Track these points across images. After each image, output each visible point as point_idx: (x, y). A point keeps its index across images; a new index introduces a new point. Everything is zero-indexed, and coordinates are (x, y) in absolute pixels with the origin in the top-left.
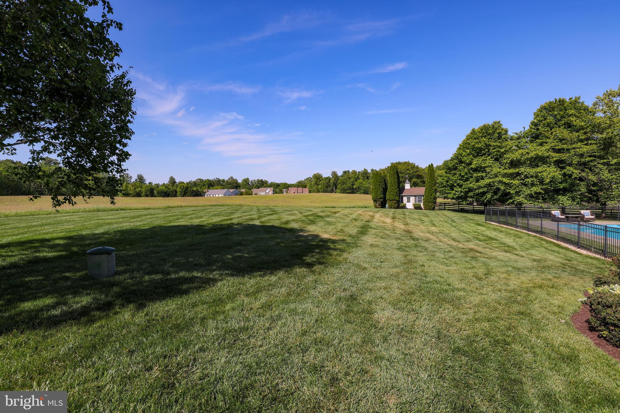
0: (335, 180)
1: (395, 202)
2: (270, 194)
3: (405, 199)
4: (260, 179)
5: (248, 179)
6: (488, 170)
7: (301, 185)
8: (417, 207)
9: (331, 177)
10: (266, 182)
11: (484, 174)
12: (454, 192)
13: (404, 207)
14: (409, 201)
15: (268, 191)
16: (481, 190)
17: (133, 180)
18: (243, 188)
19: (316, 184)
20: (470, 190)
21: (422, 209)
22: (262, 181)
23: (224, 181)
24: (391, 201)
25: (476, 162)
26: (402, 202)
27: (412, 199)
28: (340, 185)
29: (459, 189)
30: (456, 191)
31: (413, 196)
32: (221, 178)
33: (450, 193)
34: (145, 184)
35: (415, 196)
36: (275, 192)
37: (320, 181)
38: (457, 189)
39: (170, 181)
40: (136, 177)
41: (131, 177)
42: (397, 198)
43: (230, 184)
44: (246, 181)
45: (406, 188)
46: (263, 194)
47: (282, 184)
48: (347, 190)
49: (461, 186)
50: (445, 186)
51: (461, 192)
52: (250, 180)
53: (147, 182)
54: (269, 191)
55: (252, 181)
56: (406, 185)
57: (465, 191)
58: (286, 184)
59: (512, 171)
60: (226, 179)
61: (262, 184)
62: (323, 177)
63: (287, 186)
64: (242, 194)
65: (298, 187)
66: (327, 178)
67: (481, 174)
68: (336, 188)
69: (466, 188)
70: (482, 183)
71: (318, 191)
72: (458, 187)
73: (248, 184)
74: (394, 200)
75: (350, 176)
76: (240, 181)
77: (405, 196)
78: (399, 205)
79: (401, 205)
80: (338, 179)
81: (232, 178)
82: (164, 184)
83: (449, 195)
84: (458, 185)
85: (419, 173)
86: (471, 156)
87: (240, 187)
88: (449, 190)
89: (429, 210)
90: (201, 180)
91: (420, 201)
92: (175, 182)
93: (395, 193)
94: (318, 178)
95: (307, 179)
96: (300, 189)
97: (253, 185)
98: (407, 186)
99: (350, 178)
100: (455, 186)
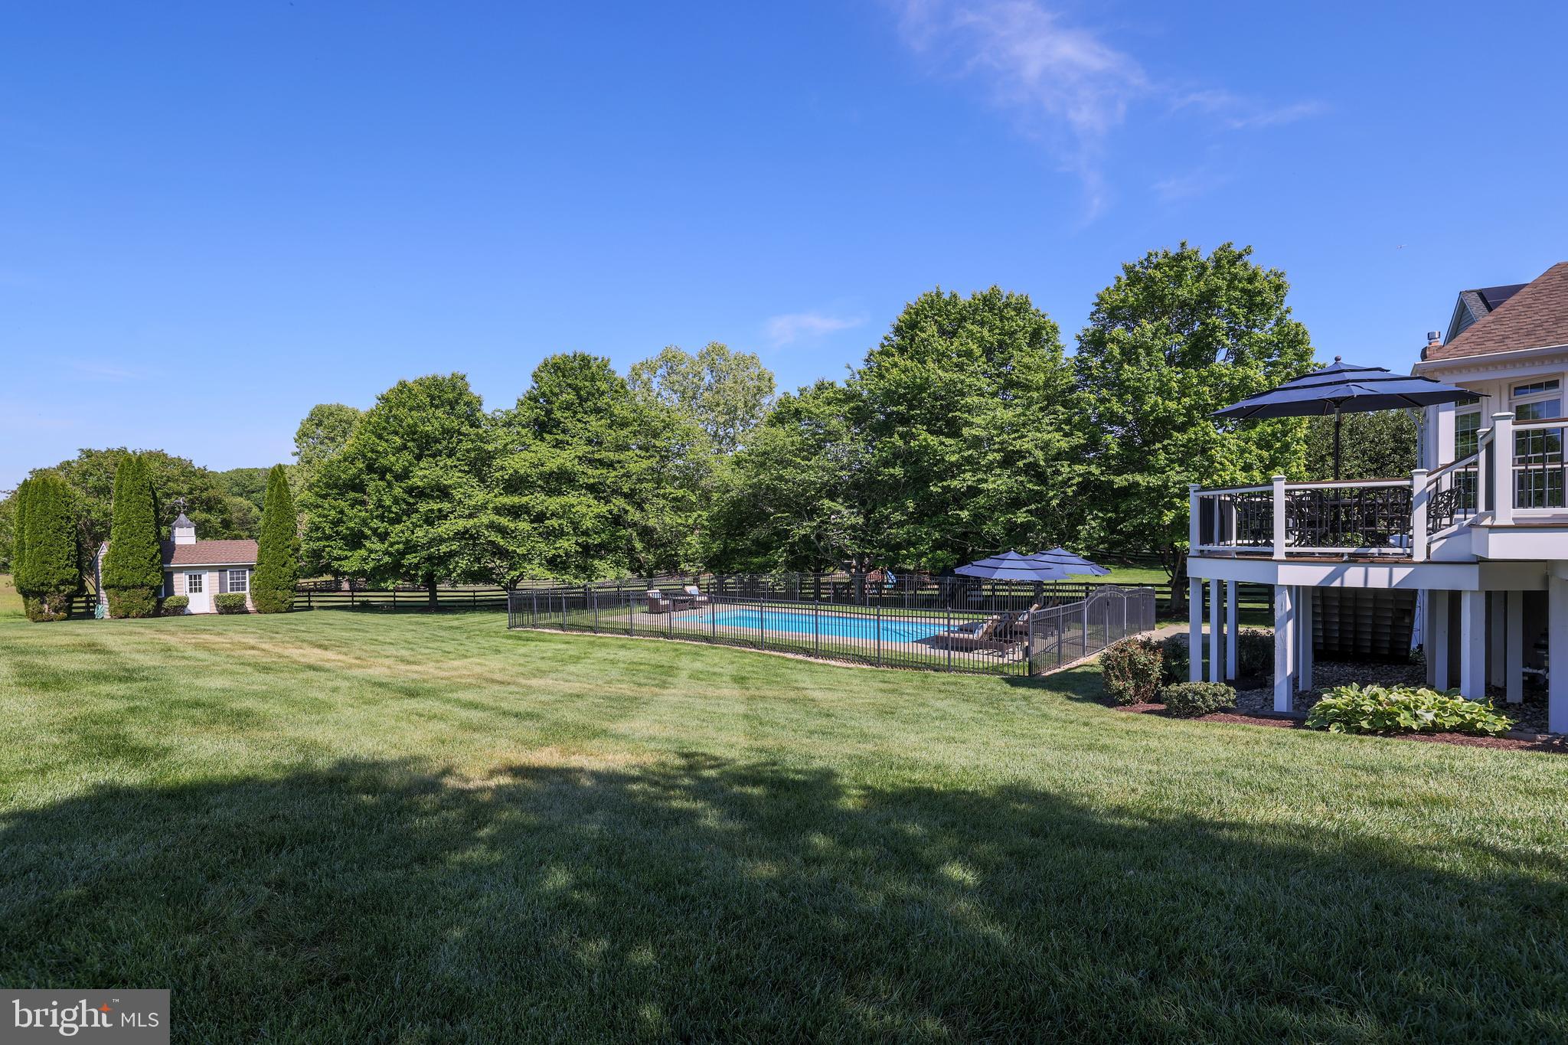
1: (145, 592)
3: (181, 583)
6: (457, 494)
8: (229, 608)
11: (446, 506)
12: (363, 552)
13: (180, 609)
14: (196, 586)
16: (444, 548)
20: (410, 547)
21: (247, 612)
24: (125, 588)
25: (424, 474)
26: (170, 591)
27: (210, 581)
29: (378, 546)
30: (371, 551)
31: (211, 569)
33: (346, 558)
35: (222, 570)
38: (373, 546)
42: (156, 579)
45: (178, 541)
49: (383, 537)
50: (328, 538)
51: (387, 553)
56: (178, 532)
57: (398, 551)
59: (515, 500)
67: (439, 506)
69: (398, 543)
70: (444, 528)
72: (375, 539)
74: (142, 585)
77: (180, 570)
78: (160, 602)
79: (169, 602)
83: (343, 563)
84: (375, 531)
85: (211, 493)
86: (407, 456)
88: (340, 549)
89: (278, 611)
91: (238, 586)
93: (145, 562)
98: (184, 536)
100: (367, 538)
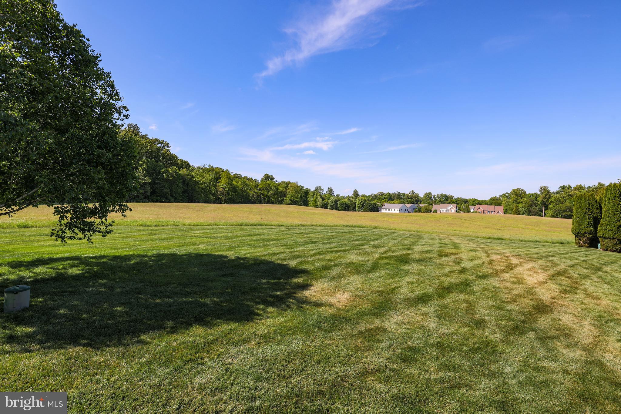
0: (545, 198)
2: (453, 211)
4: (444, 194)
5: (430, 193)
7: (495, 202)
9: (539, 193)
10: (451, 197)
15: (450, 208)
17: (324, 192)
18: (424, 203)
19: (516, 201)
22: (446, 196)
23: (404, 195)
24: (606, 239)
28: (554, 204)
32: (402, 192)
34: (333, 196)
36: (458, 210)
37: (522, 198)
39: (354, 194)
40: (327, 190)
41: (323, 190)
43: (411, 198)
44: (428, 195)
46: (444, 211)
47: (471, 200)
48: (564, 211)
52: (433, 194)
53: (335, 194)
54: (452, 208)
55: (434, 196)
58: (476, 200)
60: (407, 192)
61: (446, 199)
62: (527, 193)
63: (476, 202)
64: (419, 210)
65: (491, 204)
66: (533, 195)
68: (546, 208)
71: (518, 213)
73: (430, 198)
75: (571, 193)
76: (421, 195)
80: (550, 197)
81: (413, 192)
82: (348, 196)
87: (421, 202)
90: (382, 194)
92: (359, 195)
94: (519, 194)
95: (505, 194)
96: (492, 207)
97: (436, 200)
99: (571, 196)
